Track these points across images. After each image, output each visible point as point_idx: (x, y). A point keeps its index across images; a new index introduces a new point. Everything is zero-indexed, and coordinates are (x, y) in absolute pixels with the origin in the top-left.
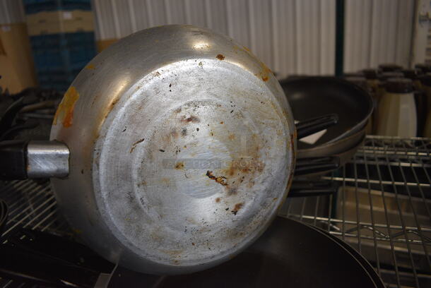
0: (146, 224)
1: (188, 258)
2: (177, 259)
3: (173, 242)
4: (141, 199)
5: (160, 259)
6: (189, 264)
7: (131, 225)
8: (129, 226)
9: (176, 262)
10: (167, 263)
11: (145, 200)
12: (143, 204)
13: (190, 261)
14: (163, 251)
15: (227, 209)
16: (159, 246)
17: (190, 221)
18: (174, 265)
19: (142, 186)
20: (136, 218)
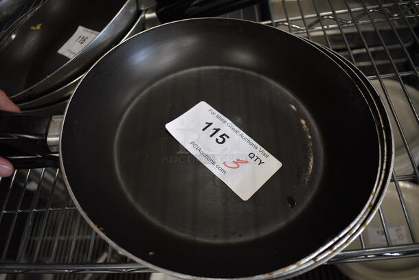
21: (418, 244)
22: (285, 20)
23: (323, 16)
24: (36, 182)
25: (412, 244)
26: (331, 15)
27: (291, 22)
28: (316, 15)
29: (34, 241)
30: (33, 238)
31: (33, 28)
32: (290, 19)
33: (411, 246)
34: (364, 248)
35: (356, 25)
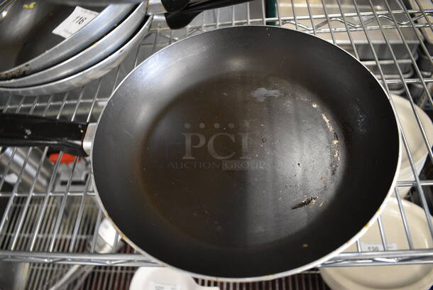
22: (293, 18)
23: (331, 18)
24: (16, 174)
25: (408, 250)
26: (339, 17)
27: (299, 21)
28: (324, 16)
29: (10, 237)
30: (9, 234)
31: (26, 6)
32: (298, 17)
34: (360, 251)
35: (364, 30)
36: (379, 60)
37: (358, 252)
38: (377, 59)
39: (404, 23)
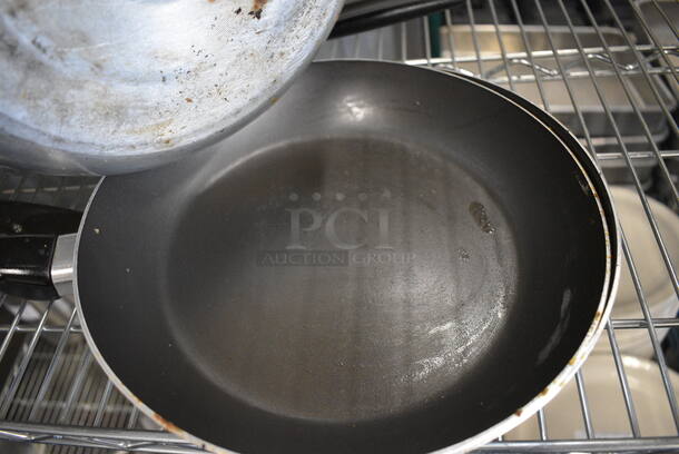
0: (72, 92)
1: (189, 129)
2: (167, 136)
3: (147, 108)
4: (34, 42)
5: (133, 147)
6: (194, 139)
7: (40, 102)
8: (36, 107)
9: (168, 142)
10: (150, 150)
11: (44, 41)
12: (44, 51)
13: (195, 132)
14: (133, 131)
15: (239, 11)
16: (118, 126)
17: (165, 57)
18: (165, 149)
19: (21, 14)
20: (43, 86)
21: (640, 438)
23: (511, 59)
25: (631, 439)
26: (524, 58)
28: (500, 56)
32: (457, 59)
33: (628, 442)
34: (544, 438)
35: (564, 79)
36: (592, 136)
37: (542, 440)
38: (588, 135)
39: (631, 67)
